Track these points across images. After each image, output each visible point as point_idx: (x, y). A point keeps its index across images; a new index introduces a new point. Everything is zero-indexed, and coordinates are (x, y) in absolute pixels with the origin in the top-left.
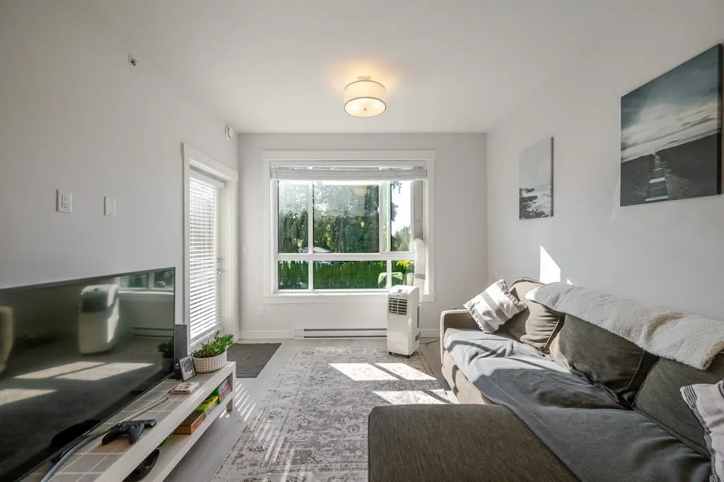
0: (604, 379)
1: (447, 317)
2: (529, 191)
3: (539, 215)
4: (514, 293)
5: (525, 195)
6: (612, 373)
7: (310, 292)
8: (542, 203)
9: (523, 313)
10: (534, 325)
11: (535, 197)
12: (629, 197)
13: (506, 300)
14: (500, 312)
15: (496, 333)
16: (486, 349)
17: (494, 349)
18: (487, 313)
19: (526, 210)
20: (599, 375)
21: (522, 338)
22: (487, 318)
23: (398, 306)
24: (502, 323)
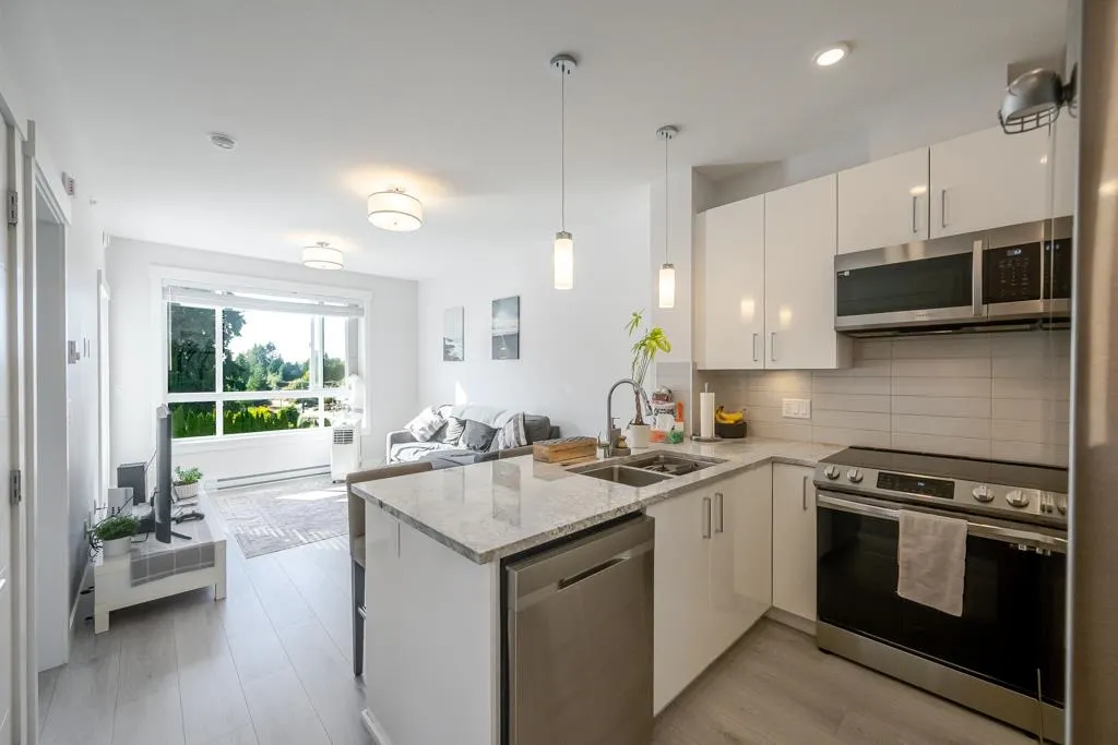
1: (392, 437)
2: (450, 341)
3: (456, 359)
4: (440, 414)
5: (448, 343)
7: (219, 437)
8: (457, 351)
9: (446, 424)
10: (450, 433)
11: (453, 347)
12: (496, 355)
13: (436, 419)
14: (430, 427)
15: (426, 440)
16: (425, 448)
17: (428, 447)
18: (423, 429)
19: (448, 355)
21: (445, 441)
22: (422, 432)
23: (344, 437)
24: (432, 433)
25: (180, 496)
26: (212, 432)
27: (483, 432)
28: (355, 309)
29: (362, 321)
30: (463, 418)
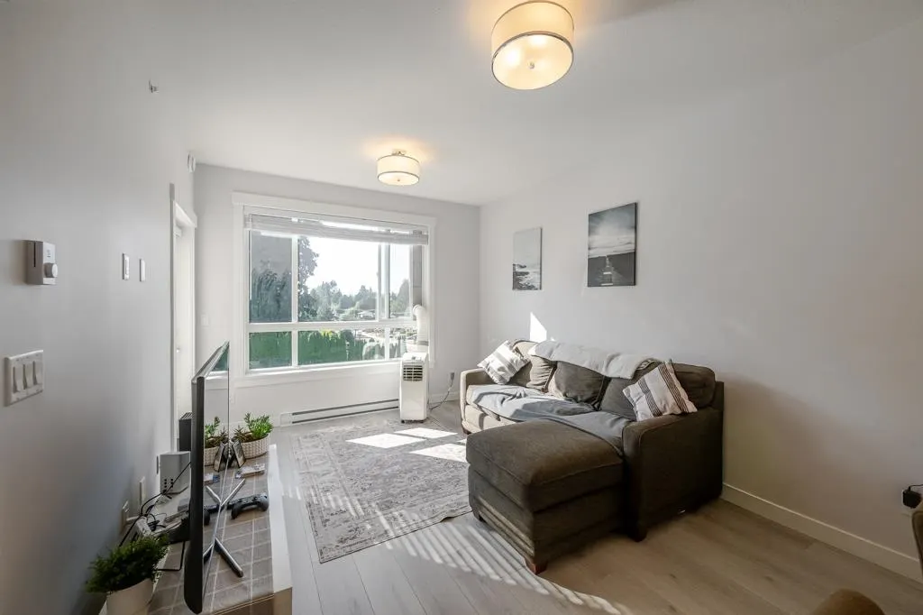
0: (585, 398)
1: (468, 376)
2: (522, 267)
3: (530, 288)
4: (517, 350)
5: (519, 270)
6: (589, 394)
7: (294, 368)
8: (532, 278)
9: (528, 365)
10: (535, 375)
11: (527, 273)
13: (516, 357)
14: (511, 367)
15: (508, 384)
16: (509, 395)
17: (514, 393)
18: (501, 369)
20: (582, 397)
21: (529, 385)
22: (501, 373)
23: (413, 373)
24: (513, 375)
25: (247, 456)
26: (289, 362)
27: (589, 380)
28: (419, 236)
29: (427, 250)
30: (554, 358)
